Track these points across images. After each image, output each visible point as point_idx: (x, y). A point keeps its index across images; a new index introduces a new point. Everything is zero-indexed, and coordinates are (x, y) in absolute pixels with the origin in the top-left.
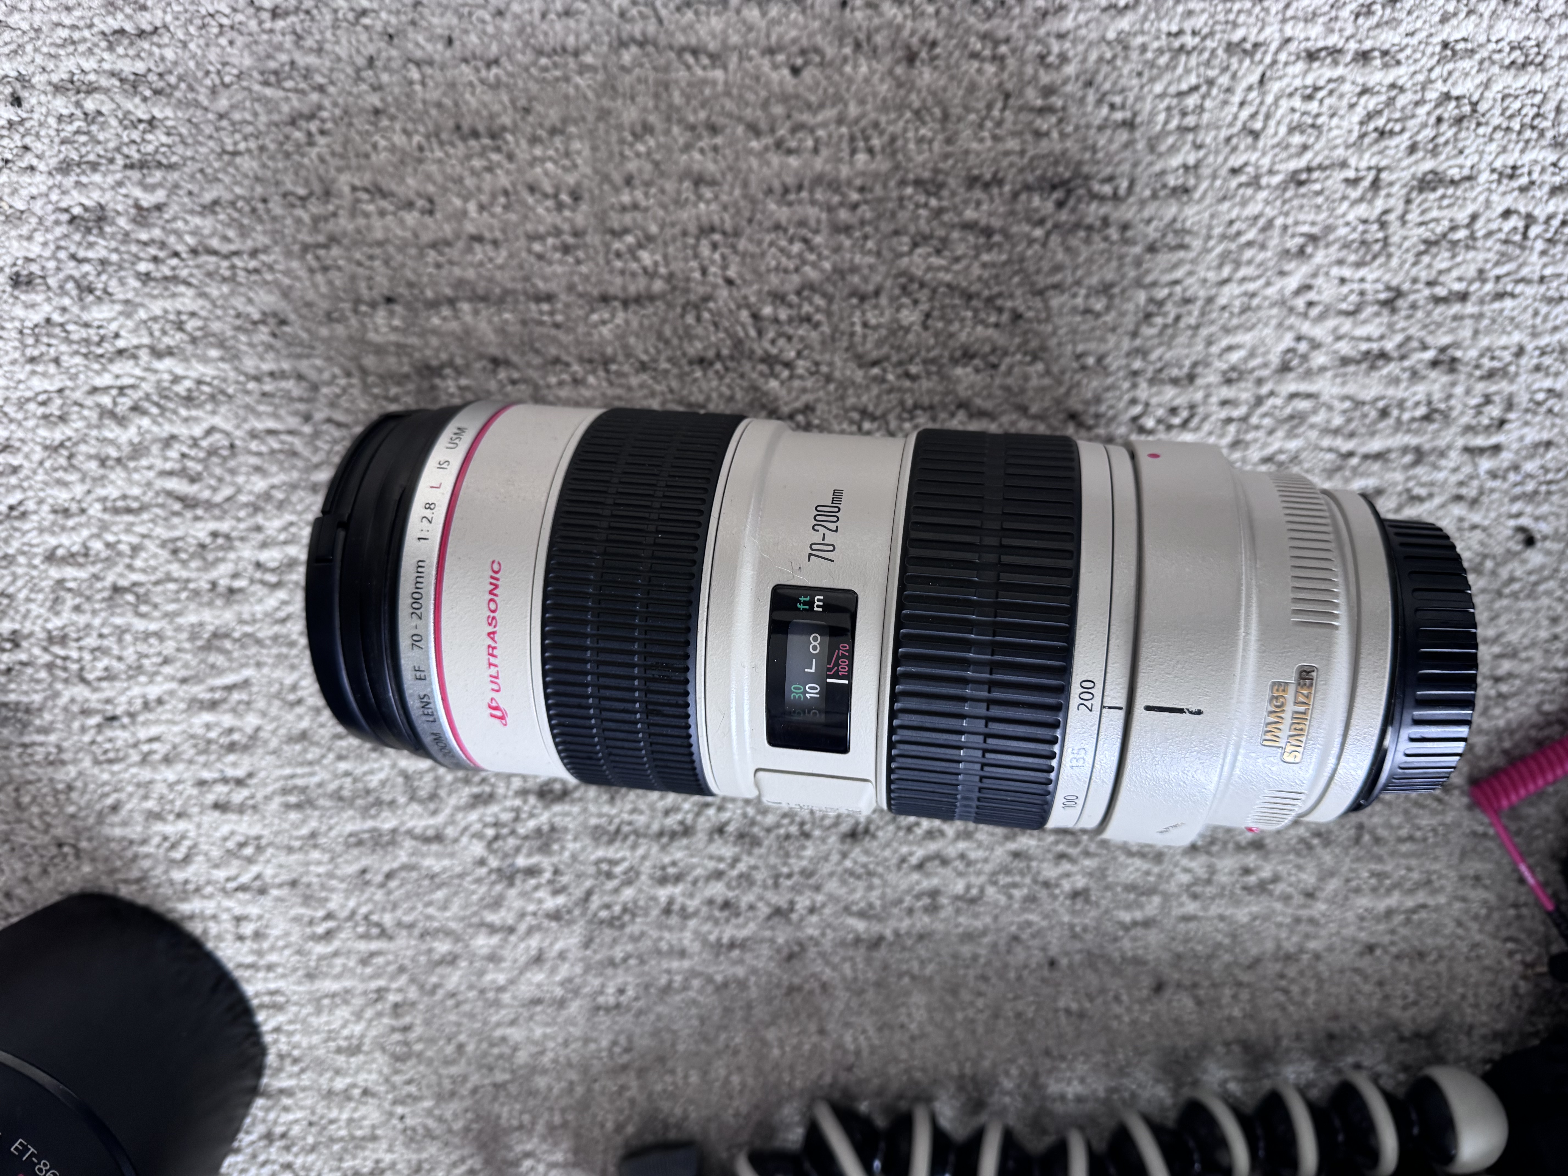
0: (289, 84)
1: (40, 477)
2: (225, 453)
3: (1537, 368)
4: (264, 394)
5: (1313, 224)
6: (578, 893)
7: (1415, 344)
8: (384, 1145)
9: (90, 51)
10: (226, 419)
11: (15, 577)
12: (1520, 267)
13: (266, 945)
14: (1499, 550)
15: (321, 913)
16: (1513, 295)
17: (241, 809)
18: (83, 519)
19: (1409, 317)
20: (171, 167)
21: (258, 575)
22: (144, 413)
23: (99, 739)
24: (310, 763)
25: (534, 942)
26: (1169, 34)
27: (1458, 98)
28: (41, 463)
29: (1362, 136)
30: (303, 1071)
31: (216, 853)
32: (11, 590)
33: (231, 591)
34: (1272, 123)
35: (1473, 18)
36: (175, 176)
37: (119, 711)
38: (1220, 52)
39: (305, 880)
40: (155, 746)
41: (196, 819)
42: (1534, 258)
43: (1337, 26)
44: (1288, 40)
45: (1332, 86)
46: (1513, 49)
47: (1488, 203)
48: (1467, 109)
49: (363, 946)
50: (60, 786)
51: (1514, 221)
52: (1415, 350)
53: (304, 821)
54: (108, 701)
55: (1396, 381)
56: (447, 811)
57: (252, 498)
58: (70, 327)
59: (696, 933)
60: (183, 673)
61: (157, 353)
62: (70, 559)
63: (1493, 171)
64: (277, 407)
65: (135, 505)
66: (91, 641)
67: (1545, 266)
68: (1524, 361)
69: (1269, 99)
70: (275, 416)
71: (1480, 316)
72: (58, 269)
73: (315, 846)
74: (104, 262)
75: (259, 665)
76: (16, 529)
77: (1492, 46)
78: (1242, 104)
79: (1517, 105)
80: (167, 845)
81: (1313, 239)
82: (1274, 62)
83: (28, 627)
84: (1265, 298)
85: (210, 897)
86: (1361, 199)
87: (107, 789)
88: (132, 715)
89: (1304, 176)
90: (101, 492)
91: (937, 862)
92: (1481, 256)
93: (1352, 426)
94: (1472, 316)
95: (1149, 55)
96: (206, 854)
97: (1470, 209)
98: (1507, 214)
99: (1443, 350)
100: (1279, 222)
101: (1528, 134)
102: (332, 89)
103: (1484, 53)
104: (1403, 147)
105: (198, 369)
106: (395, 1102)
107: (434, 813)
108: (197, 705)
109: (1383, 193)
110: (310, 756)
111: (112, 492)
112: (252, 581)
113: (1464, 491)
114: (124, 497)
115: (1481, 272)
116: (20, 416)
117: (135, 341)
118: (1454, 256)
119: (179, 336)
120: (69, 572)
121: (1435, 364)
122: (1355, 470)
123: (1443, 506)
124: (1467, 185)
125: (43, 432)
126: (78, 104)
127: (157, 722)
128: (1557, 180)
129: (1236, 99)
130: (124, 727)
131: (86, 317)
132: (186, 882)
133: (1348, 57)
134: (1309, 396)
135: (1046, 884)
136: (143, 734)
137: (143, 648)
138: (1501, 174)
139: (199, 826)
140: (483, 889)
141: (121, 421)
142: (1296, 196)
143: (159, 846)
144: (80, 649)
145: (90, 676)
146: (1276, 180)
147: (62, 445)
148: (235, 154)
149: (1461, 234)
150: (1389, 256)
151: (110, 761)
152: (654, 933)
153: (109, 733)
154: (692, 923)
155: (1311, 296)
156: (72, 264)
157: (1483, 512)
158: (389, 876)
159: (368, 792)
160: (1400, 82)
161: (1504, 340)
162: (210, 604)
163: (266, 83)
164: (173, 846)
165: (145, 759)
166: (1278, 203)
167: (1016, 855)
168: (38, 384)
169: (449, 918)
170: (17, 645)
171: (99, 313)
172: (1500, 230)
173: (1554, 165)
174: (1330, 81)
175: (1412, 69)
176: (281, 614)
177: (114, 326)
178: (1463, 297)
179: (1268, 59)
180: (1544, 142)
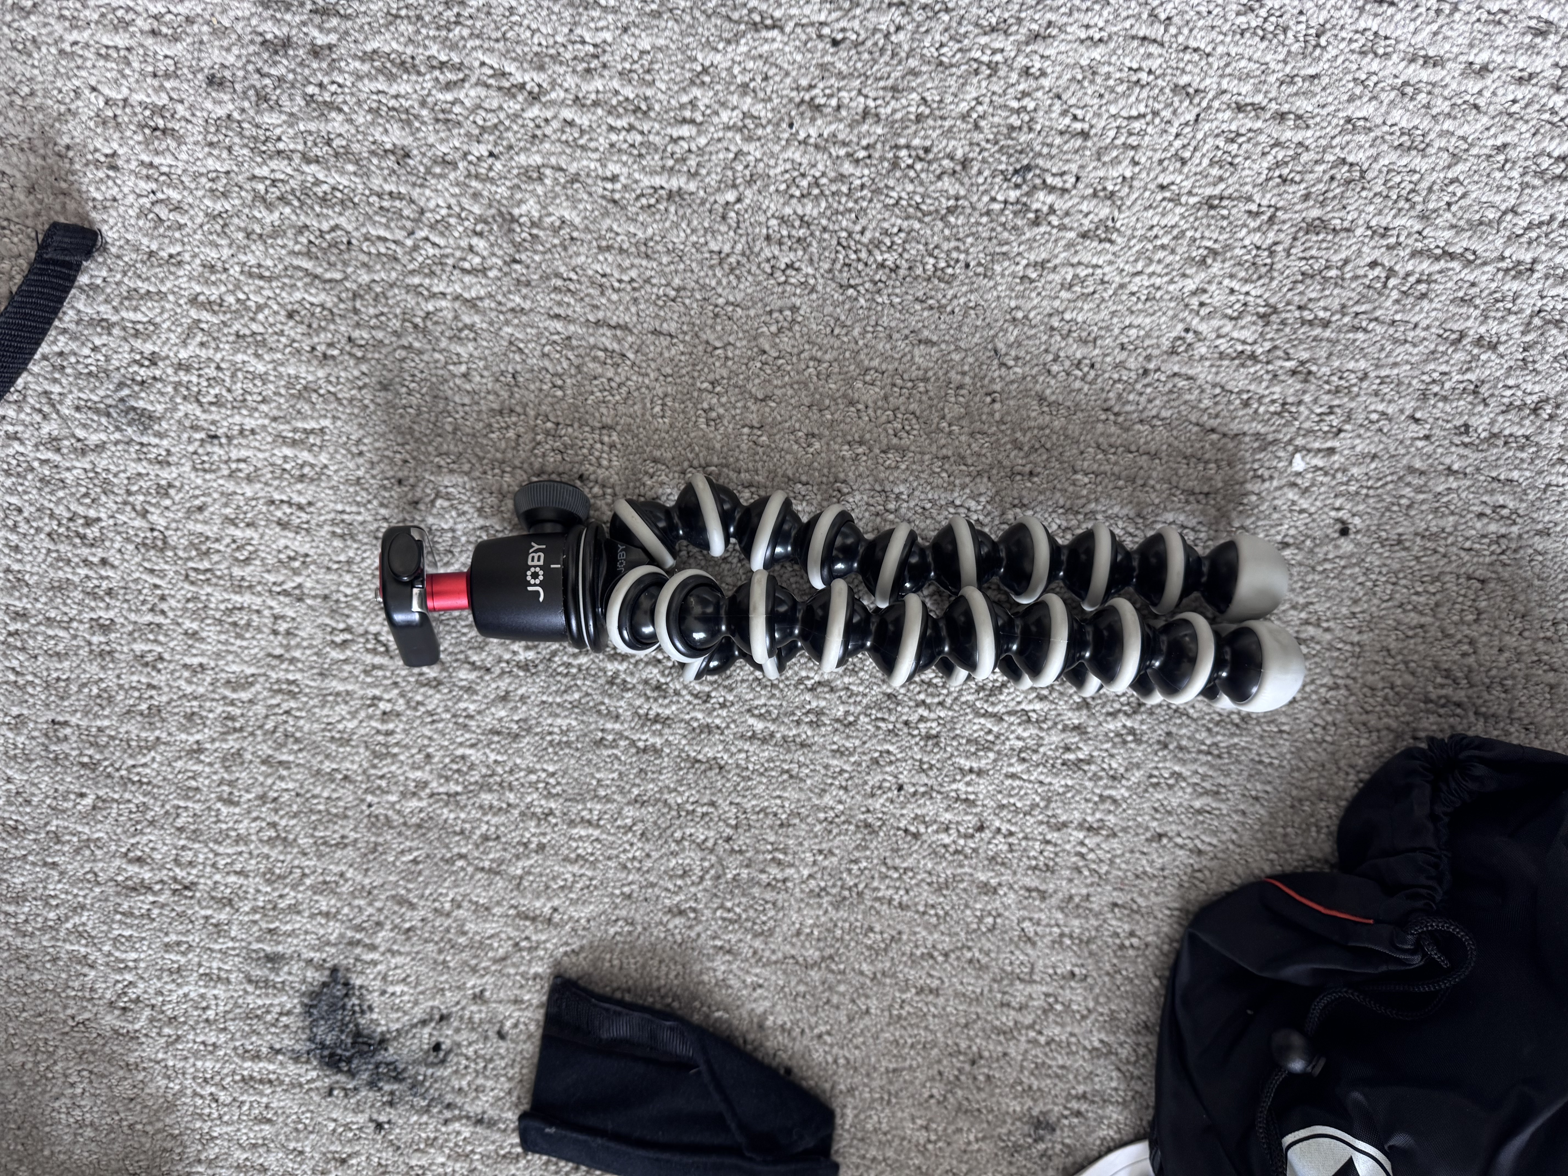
2: (343, 247)
3: (1376, 394)
4: (381, 208)
5: (1216, 241)
7: (1280, 353)
8: (351, 824)
10: (350, 221)
11: (163, 310)
13: (293, 643)
14: (1318, 534)
15: (342, 626)
16: (1365, 330)
17: (298, 530)
18: (224, 277)
19: (1278, 330)
22: (288, 203)
23: (200, 451)
24: (358, 504)
26: (1130, 69)
27: (1351, 165)
28: (201, 226)
29: (1268, 180)
30: (300, 750)
32: (158, 320)
33: (325, 356)
34: (1198, 154)
35: (1374, 102)
37: (220, 432)
38: (1167, 90)
39: (335, 596)
40: (242, 465)
41: (261, 530)
42: (1389, 303)
43: (1265, 88)
44: (1224, 92)
45: (1250, 135)
46: (1402, 134)
49: (369, 659)
50: (163, 482)
51: (1377, 271)
52: (1279, 358)
54: (213, 423)
55: (1259, 380)
58: (245, 125)
60: (275, 413)
62: (208, 305)
63: (1369, 228)
64: (390, 220)
65: (267, 274)
66: (211, 372)
67: (1396, 312)
68: (1365, 385)
69: (1200, 135)
70: (387, 227)
72: (245, 78)
73: (348, 572)
75: (335, 418)
76: (171, 273)
77: (1386, 128)
78: (1177, 135)
79: (1398, 179)
80: (234, 546)
81: (1214, 253)
82: (1209, 107)
83: (165, 351)
84: (1167, 292)
85: (260, 594)
86: (1259, 229)
87: (197, 492)
88: (229, 438)
89: (1216, 202)
90: (244, 258)
92: (1346, 294)
93: (1219, 408)
94: (1329, 340)
95: (1111, 82)
96: (263, 560)
98: (1373, 264)
99: (1302, 363)
100: (1189, 234)
101: (1402, 204)
103: (1378, 133)
104: (1299, 194)
105: (335, 178)
106: (366, 791)
108: (280, 439)
109: (1276, 227)
110: (358, 499)
114: (259, 266)
115: (1344, 306)
116: (193, 186)
117: (292, 146)
118: (1323, 290)
119: (326, 148)
120: (205, 316)
123: (1280, 488)
124: (1344, 234)
125: (207, 202)
127: (248, 447)
129: (1173, 131)
130: (221, 445)
131: (258, 119)
132: (243, 579)
133: (1268, 116)
134: (1189, 378)
136: (234, 454)
138: (1374, 232)
139: (262, 536)
142: (1207, 216)
143: (228, 546)
146: (1192, 200)
150: (1272, 279)
153: (209, 448)
155: (1204, 298)
156: (257, 76)
157: (1310, 500)
160: (1307, 143)
161: (1351, 365)
164: (238, 549)
165: (232, 475)
166: (1192, 219)
168: (211, 163)
170: (154, 364)
171: (269, 119)
172: (1366, 276)
173: (1420, 233)
174: (1250, 130)
175: (1318, 134)
177: (278, 131)
178: (1326, 324)
179: (1204, 104)
180: (1413, 213)
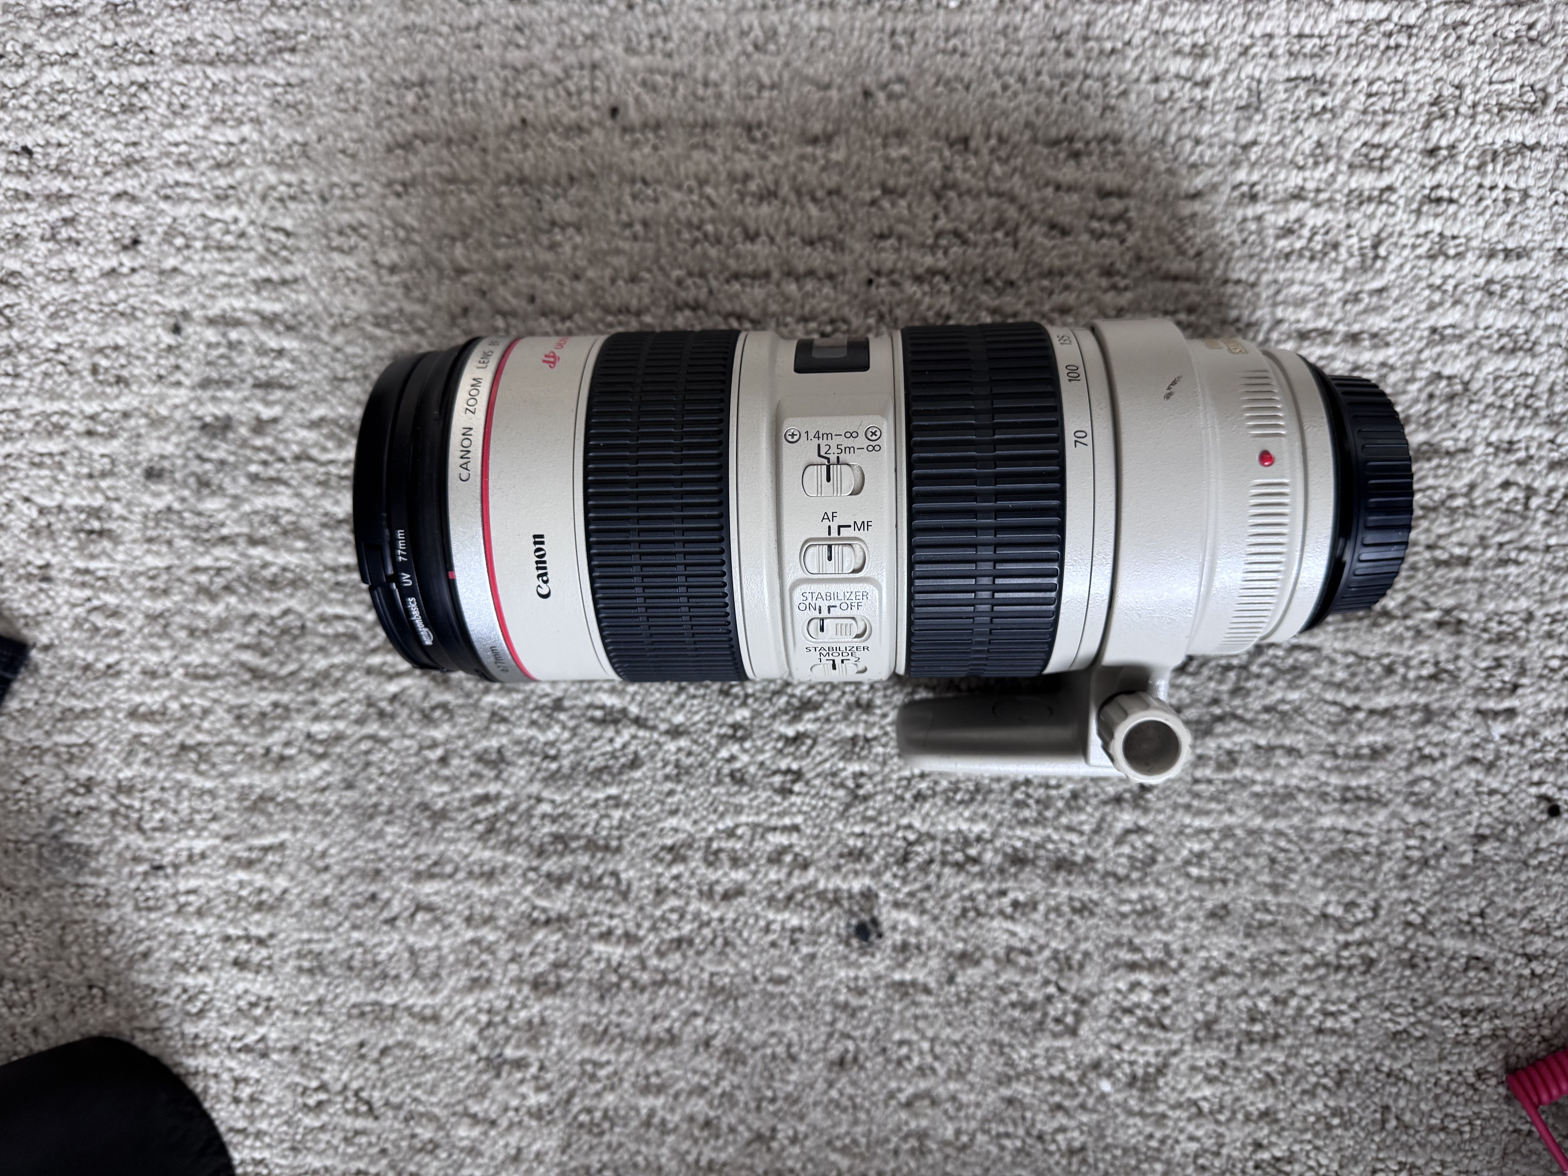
0: (395, 327)
1: (138, 641)
6: (561, 1093)
9: (241, 295)
12: (1522, 536)
20: (290, 388)
21: (307, 745)
25: (514, 1139)
31: (228, 1010)
36: (291, 396)
47: (1485, 475)
48: (1459, 388)
53: (313, 987)
56: (446, 992)
57: (312, 674)
59: (674, 1151)
61: (253, 541)
71: (1484, 581)
74: (222, 463)
91: (926, 1102)
97: (1467, 479)
102: (430, 332)
107: (434, 992)
111: (194, 659)
112: (301, 751)
113: (1479, 754)
121: (1439, 624)
122: (1360, 725)
126: (224, 335)
128: (1555, 455)
135: (1040, 1138)
137: (197, 804)
140: (471, 1077)
141: (213, 598)
144: (143, 799)
145: (147, 826)
147: (161, 615)
148: (344, 380)
149: (1459, 502)
151: (150, 909)
152: (633, 1147)
154: (670, 1139)
158: (384, 1051)
159: (376, 964)
162: (261, 768)
163: (377, 325)
167: (1010, 1101)
169: (434, 1103)
176: (323, 783)
